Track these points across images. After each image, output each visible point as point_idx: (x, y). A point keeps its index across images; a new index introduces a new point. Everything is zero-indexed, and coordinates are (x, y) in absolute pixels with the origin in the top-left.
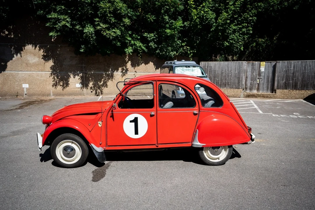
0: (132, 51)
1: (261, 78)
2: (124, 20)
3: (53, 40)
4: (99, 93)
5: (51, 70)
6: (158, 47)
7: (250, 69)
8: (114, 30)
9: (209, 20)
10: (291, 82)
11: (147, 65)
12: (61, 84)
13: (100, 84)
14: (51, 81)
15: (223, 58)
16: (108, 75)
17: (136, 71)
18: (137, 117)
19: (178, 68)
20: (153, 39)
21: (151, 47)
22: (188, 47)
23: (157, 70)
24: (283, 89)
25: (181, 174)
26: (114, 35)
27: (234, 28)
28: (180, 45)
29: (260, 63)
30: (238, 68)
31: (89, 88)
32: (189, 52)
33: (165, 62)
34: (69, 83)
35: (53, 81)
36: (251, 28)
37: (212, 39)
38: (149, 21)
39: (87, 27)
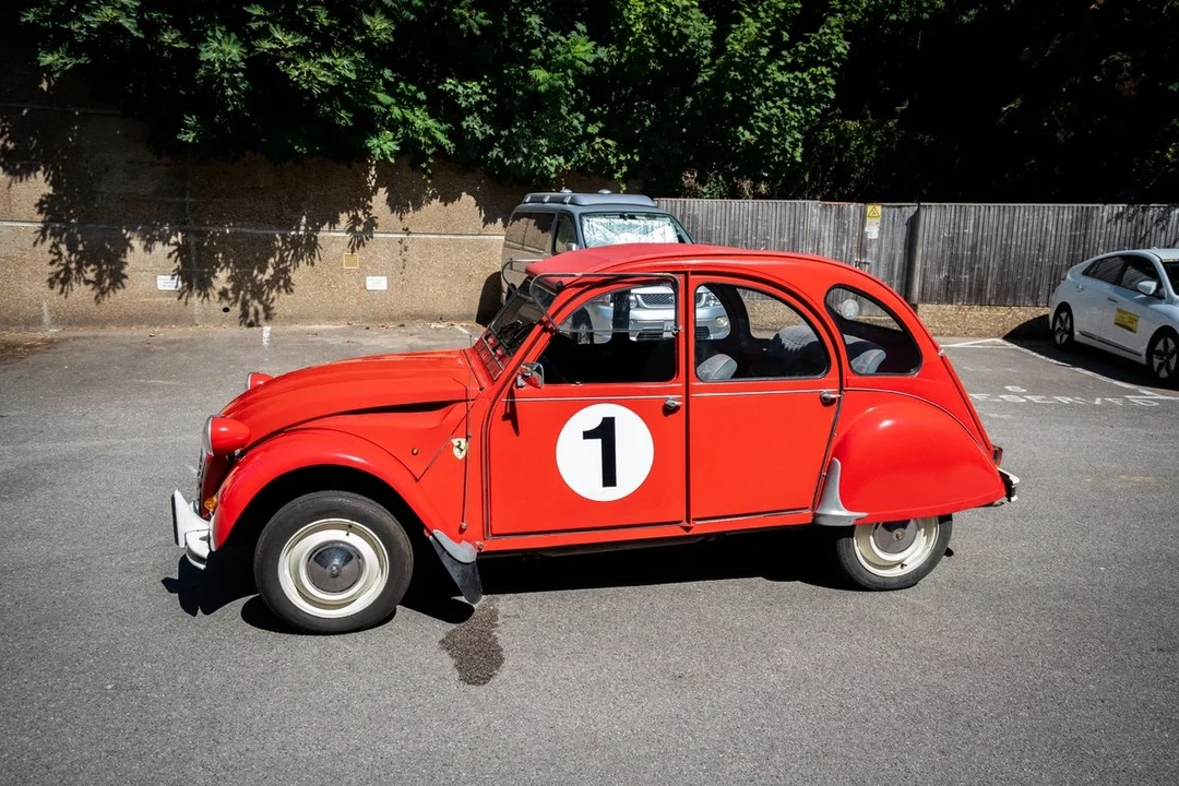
0: (398, 149)
1: (869, 261)
2: (367, 20)
3: (44, 86)
4: (257, 313)
5: (41, 217)
6: (498, 137)
7: (832, 228)
8: (326, 59)
9: (693, 44)
10: (965, 277)
11: (449, 205)
12: (91, 276)
13: (260, 277)
14: (42, 259)
15: (723, 185)
16: (295, 243)
17: (407, 229)
18: (613, 418)
19: (595, 221)
20: (480, 103)
21: (470, 133)
22: (609, 142)
23: (490, 226)
24: (939, 302)
25: (793, 632)
26: (330, 82)
27: (780, 78)
28: (581, 132)
29: (865, 211)
30: (792, 225)
31: (214, 293)
32: (613, 161)
33: (523, 197)
34: (126, 271)
35: (49, 260)
36: (832, 82)
37: (700, 113)
38: (462, 30)
39: (214, 37)
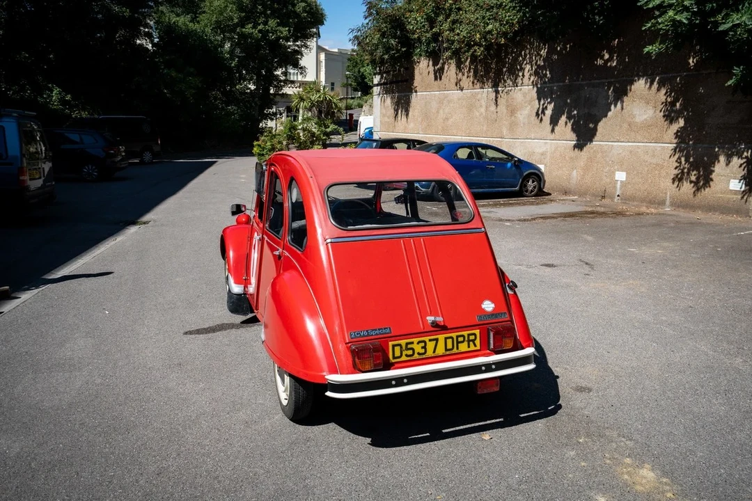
5: (676, 141)
12: (693, 178)
14: (672, 166)
34: (713, 176)
